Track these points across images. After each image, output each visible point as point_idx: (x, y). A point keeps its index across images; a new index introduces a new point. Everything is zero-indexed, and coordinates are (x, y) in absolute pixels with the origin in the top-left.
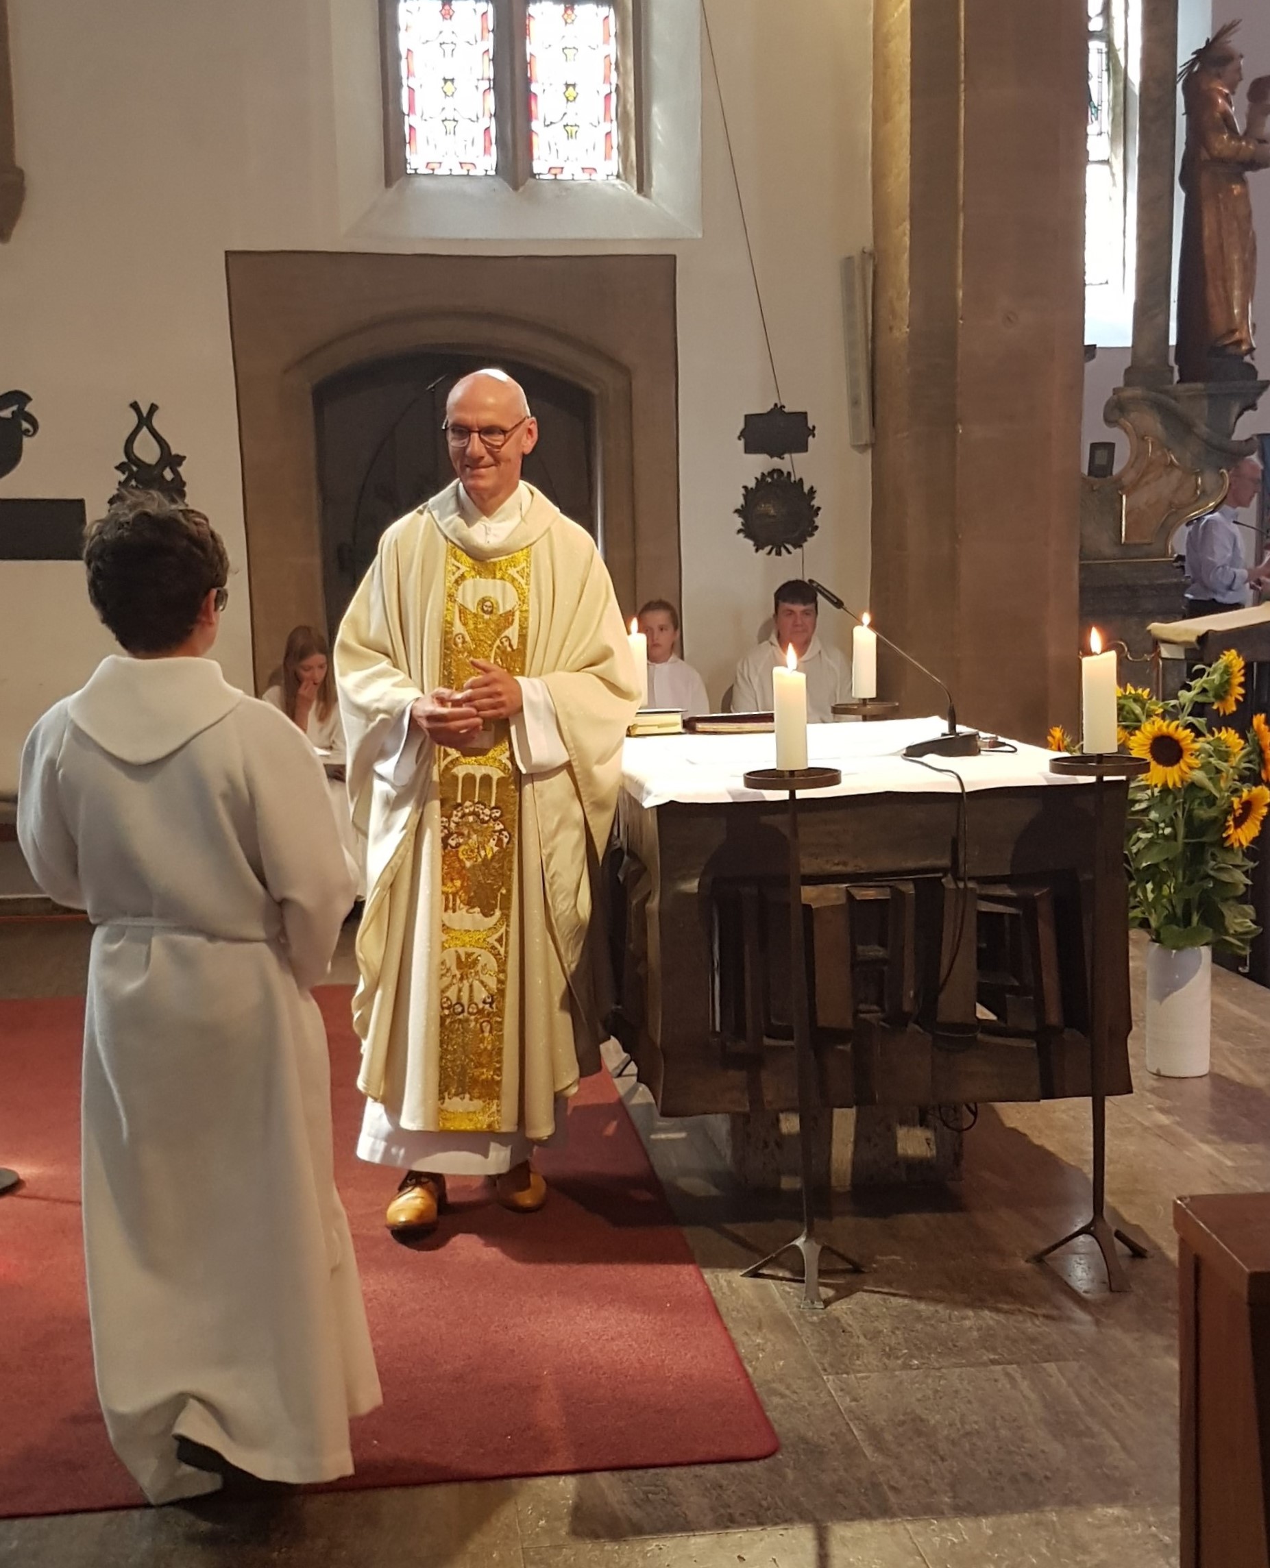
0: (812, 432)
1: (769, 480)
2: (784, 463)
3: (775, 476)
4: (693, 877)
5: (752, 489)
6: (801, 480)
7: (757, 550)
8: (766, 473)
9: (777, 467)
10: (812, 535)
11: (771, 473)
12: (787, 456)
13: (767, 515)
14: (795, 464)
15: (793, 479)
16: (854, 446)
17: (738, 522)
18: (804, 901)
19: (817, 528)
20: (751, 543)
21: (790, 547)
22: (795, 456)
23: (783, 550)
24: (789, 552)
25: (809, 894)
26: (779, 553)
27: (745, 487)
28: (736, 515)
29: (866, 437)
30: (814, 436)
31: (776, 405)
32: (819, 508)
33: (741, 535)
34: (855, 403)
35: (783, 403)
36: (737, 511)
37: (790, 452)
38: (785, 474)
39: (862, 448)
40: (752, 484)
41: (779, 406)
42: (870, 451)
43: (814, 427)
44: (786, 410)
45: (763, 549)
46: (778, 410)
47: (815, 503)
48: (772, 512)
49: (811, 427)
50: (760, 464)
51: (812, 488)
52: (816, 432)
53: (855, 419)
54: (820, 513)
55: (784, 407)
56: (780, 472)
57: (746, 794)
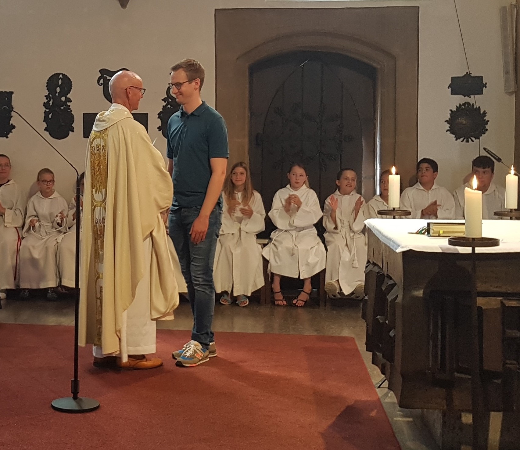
0: (485, 85)
1: (463, 107)
2: (471, 100)
3: (466, 105)
4: (421, 288)
5: (454, 111)
6: (479, 107)
7: (456, 140)
8: (462, 104)
9: (467, 101)
10: (484, 133)
11: (464, 104)
12: (472, 96)
13: (461, 123)
14: (476, 100)
15: (475, 107)
16: (506, 93)
17: (447, 126)
18: (478, 305)
19: (487, 130)
20: (453, 136)
21: (473, 139)
22: (476, 96)
23: (470, 140)
24: (472, 141)
25: (481, 301)
26: (467, 141)
27: (451, 110)
28: (446, 123)
29: (512, 89)
30: (486, 87)
31: (467, 73)
32: (488, 121)
33: (449, 132)
34: (507, 73)
35: (470, 72)
36: (446, 121)
37: (474, 94)
38: (471, 105)
39: (510, 94)
40: (454, 109)
41: (469, 73)
42: (514, 95)
43: (486, 83)
44: (472, 75)
45: (459, 139)
46: (468, 75)
47: (486, 118)
48: (464, 122)
49: (485, 83)
50: (459, 99)
51: (485, 111)
52: (487, 86)
53: (507, 80)
54: (489, 123)
55: (471, 74)
56: (469, 103)
57: (449, 249)
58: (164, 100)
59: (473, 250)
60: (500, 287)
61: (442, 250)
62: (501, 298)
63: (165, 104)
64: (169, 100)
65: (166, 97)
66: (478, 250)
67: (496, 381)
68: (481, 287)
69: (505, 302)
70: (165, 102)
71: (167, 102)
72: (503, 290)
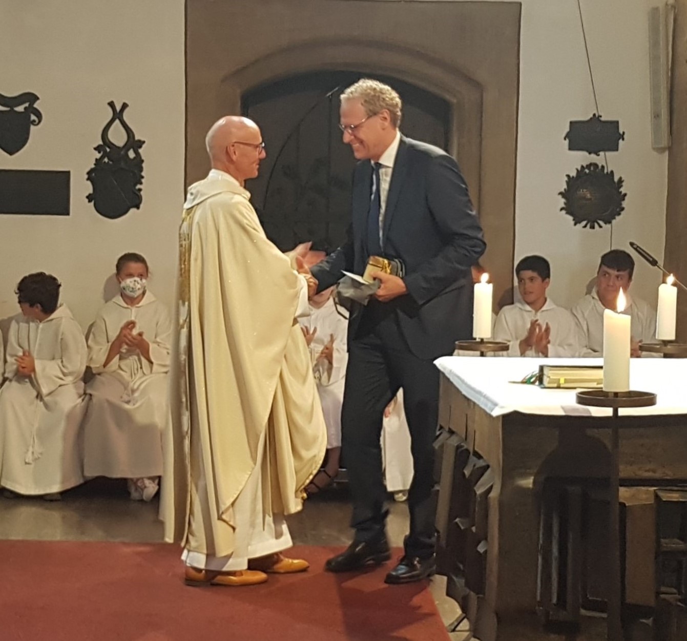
0: (622, 137)
1: (587, 171)
2: (599, 159)
3: (592, 168)
4: (530, 475)
5: (573, 177)
6: (612, 172)
7: (575, 224)
8: (585, 166)
9: (593, 161)
10: (619, 214)
11: (589, 166)
12: (602, 153)
13: (585, 198)
14: (607, 160)
15: (606, 171)
16: (654, 149)
17: (562, 202)
18: (621, 500)
19: (623, 209)
20: (570, 218)
21: (601, 223)
22: (608, 154)
23: (596, 225)
24: (601, 227)
26: (593, 227)
27: (568, 176)
28: (560, 196)
29: (665, 142)
30: (623, 139)
31: (594, 115)
32: (625, 195)
33: (564, 212)
34: (657, 116)
35: (600, 114)
36: (560, 193)
37: (604, 150)
38: (600, 167)
39: (661, 150)
40: (573, 174)
41: (597, 116)
42: (667, 153)
43: (624, 133)
44: (603, 119)
45: (580, 223)
46: (596, 118)
47: (623, 190)
48: (589, 196)
49: (621, 133)
50: (581, 158)
51: (621, 178)
52: (625, 136)
53: (656, 130)
54: (626, 198)
55: (601, 116)
56: (596, 165)
57: (576, 410)
58: (98, 149)
59: (616, 411)
60: (654, 471)
61: (565, 412)
62: (655, 488)
63: (98, 156)
64: (106, 150)
65: (101, 143)
66: (623, 412)
67: (644, 621)
68: (625, 471)
69: (661, 494)
70: (99, 152)
71: (102, 153)
72: (658, 475)
